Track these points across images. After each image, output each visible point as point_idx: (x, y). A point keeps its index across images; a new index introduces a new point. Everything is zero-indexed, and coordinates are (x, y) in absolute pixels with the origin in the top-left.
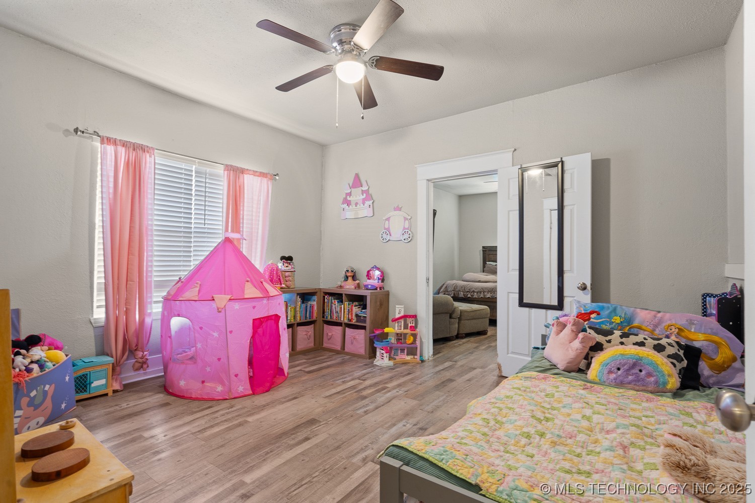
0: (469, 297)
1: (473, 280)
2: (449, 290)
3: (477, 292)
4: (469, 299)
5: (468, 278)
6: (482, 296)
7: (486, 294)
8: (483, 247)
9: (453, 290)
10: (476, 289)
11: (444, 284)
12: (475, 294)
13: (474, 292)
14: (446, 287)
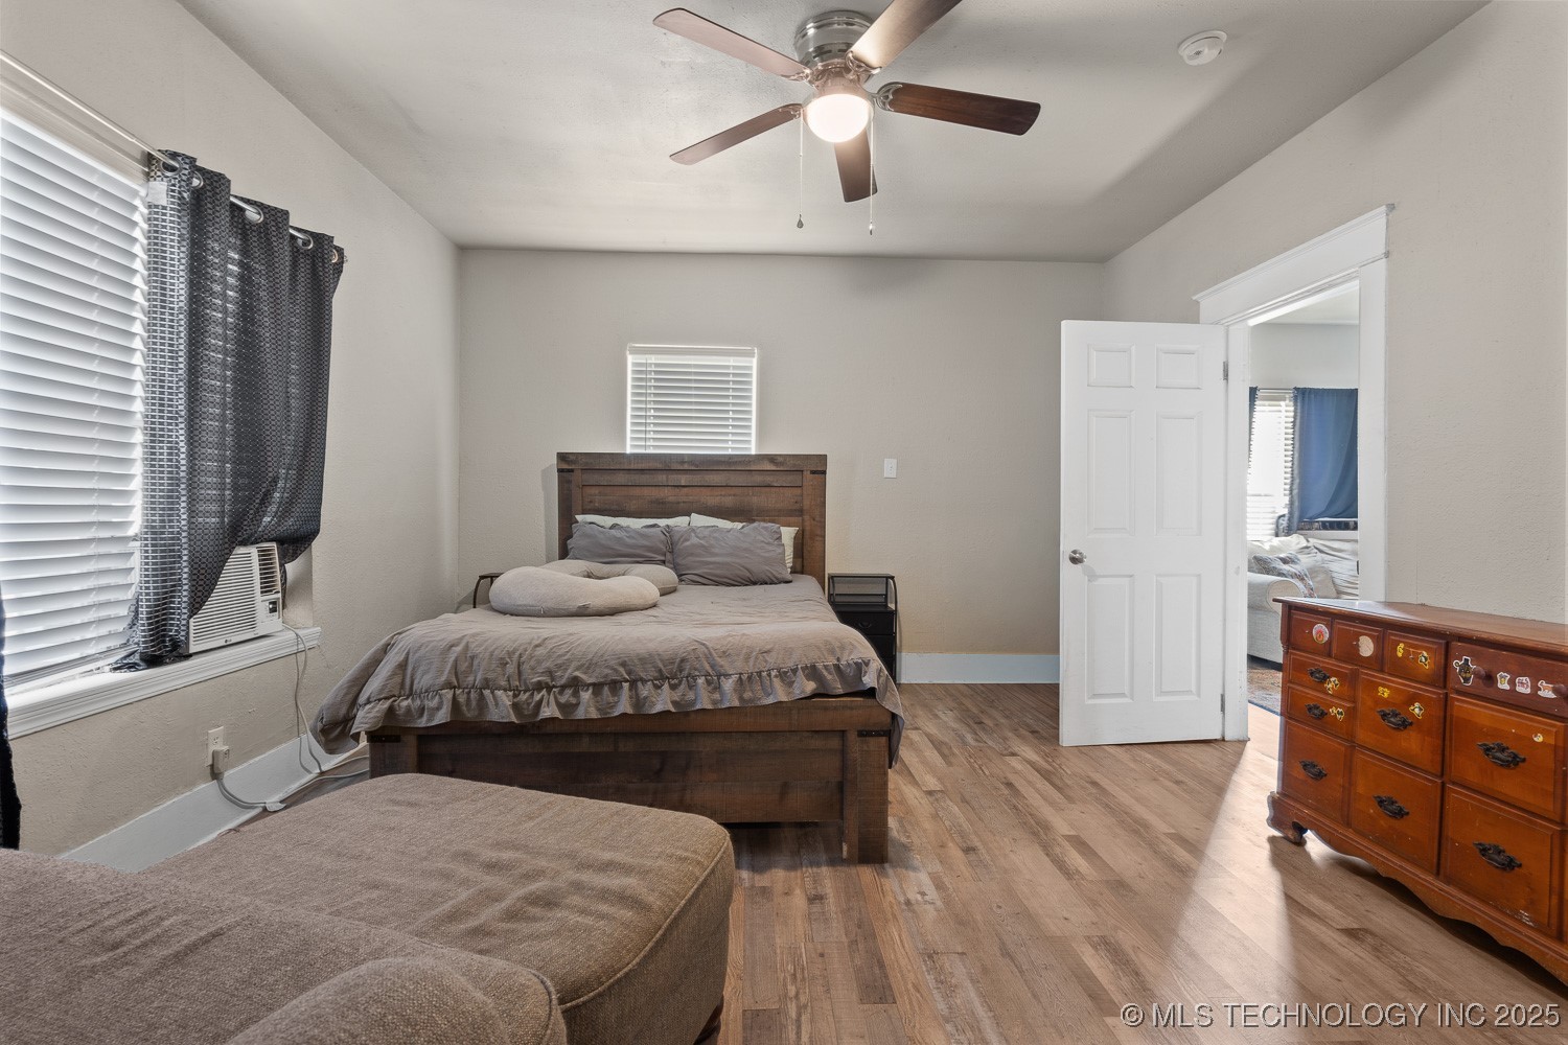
0: (553, 719)
1: (550, 604)
2: (423, 681)
3: (597, 688)
4: (549, 729)
5: (522, 599)
6: (624, 706)
7: (645, 691)
8: (562, 457)
9: (449, 685)
10: (588, 667)
11: (386, 649)
12: (586, 695)
13: (575, 684)
14: (403, 666)
